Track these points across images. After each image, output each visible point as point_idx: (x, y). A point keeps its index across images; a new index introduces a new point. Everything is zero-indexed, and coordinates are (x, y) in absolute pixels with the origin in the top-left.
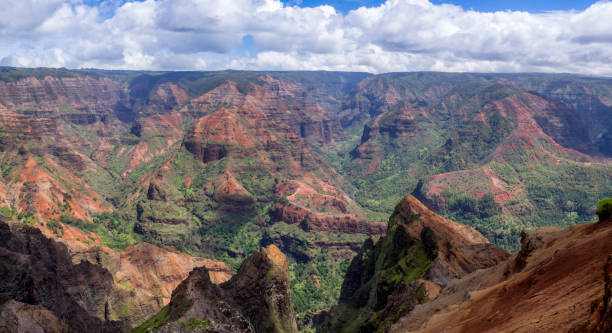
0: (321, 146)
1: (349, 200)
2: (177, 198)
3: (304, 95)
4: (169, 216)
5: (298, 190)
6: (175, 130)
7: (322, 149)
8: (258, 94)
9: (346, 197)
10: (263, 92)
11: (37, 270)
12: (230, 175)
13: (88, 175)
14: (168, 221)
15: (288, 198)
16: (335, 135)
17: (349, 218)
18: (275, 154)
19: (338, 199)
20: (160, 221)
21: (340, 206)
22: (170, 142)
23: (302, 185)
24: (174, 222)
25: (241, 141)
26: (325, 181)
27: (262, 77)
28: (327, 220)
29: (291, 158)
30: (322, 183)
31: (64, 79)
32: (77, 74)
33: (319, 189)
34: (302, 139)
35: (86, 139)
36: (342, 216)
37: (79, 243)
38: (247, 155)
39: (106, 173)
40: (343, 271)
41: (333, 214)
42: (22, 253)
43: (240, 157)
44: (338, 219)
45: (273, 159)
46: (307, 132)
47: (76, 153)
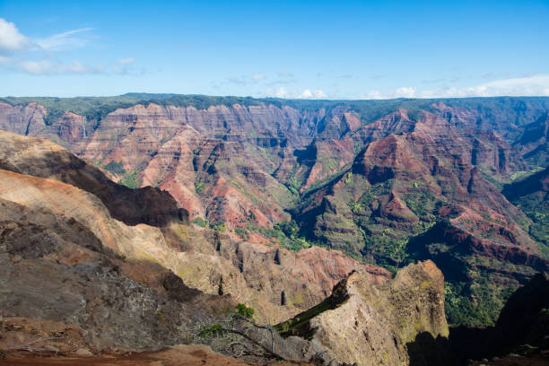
0: (494, 174)
1: (521, 231)
2: (346, 211)
3: (479, 122)
4: (339, 226)
5: (463, 215)
6: (347, 153)
7: (494, 177)
8: (429, 121)
9: (517, 227)
10: (435, 119)
11: (226, 268)
12: (395, 194)
13: (270, 190)
14: (337, 230)
15: (451, 220)
16: (512, 164)
17: (517, 249)
18: (442, 178)
19: (507, 228)
20: (330, 229)
21: (509, 236)
22: (342, 164)
23: (468, 210)
24: (343, 231)
25: (408, 165)
26: (496, 209)
27: (434, 105)
28: (492, 247)
29: (458, 184)
30: (490, 211)
31: (250, 107)
32: (263, 103)
33: (486, 216)
34: (473, 167)
35: (269, 160)
36: (509, 245)
37: (262, 246)
38: (413, 178)
39: (286, 189)
40: (505, 298)
41: (499, 241)
42: (213, 254)
43: (406, 180)
44: (504, 248)
45: (439, 183)
46: (478, 159)
47: (261, 172)
